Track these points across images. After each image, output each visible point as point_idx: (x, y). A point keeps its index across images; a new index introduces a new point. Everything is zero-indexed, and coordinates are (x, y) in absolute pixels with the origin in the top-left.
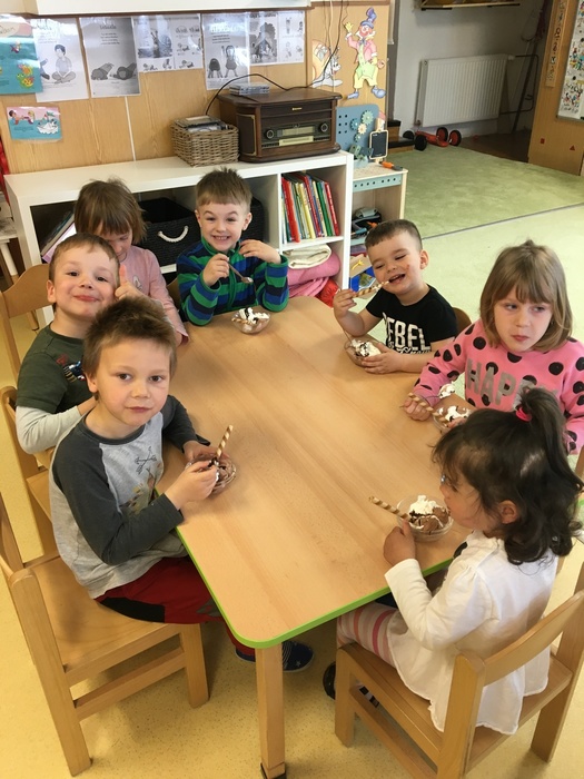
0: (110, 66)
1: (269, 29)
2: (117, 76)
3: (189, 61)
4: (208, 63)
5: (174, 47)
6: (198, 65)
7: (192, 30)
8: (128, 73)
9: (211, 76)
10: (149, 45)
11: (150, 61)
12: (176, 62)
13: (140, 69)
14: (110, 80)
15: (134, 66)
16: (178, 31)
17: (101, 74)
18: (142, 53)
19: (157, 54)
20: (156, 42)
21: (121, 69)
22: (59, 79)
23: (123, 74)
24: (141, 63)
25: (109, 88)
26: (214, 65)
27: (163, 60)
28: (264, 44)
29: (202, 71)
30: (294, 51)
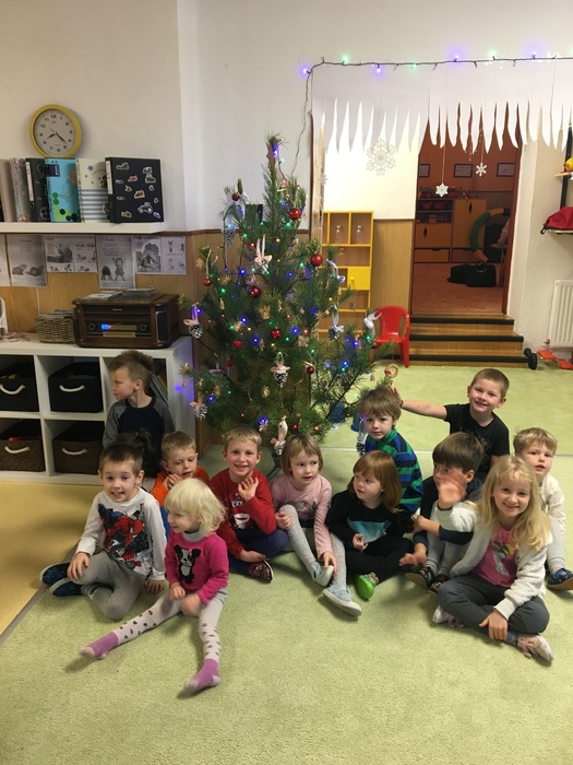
0: (25, 266)
1: (152, 248)
2: (30, 273)
3: (86, 266)
4: (101, 269)
5: (74, 256)
6: (93, 269)
7: (88, 245)
8: (39, 272)
9: (103, 278)
10: (56, 254)
11: (55, 265)
12: (74, 268)
13: (48, 270)
14: (25, 276)
15: (43, 267)
16: (77, 245)
17: (19, 271)
18: (51, 259)
19: (61, 260)
20: (61, 252)
21: (33, 269)
23: (35, 272)
24: (49, 266)
25: (24, 281)
26: (106, 272)
27: (65, 264)
28: (149, 258)
29: (96, 275)
30: (176, 264)
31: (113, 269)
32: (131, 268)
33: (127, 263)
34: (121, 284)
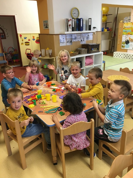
0: (69, 41)
1: (88, 35)
2: (70, 42)
5: (77, 38)
6: (80, 40)
8: (71, 42)
10: (74, 38)
11: (74, 40)
12: (77, 40)
13: (73, 41)
14: (69, 43)
15: (72, 41)
16: (77, 36)
17: (68, 42)
18: (73, 39)
22: (63, 43)
24: (73, 40)
25: (69, 44)
26: (82, 40)
27: (75, 40)
28: (88, 37)
29: (80, 41)
30: (91, 38)
32: (85, 39)
34: (84, 43)
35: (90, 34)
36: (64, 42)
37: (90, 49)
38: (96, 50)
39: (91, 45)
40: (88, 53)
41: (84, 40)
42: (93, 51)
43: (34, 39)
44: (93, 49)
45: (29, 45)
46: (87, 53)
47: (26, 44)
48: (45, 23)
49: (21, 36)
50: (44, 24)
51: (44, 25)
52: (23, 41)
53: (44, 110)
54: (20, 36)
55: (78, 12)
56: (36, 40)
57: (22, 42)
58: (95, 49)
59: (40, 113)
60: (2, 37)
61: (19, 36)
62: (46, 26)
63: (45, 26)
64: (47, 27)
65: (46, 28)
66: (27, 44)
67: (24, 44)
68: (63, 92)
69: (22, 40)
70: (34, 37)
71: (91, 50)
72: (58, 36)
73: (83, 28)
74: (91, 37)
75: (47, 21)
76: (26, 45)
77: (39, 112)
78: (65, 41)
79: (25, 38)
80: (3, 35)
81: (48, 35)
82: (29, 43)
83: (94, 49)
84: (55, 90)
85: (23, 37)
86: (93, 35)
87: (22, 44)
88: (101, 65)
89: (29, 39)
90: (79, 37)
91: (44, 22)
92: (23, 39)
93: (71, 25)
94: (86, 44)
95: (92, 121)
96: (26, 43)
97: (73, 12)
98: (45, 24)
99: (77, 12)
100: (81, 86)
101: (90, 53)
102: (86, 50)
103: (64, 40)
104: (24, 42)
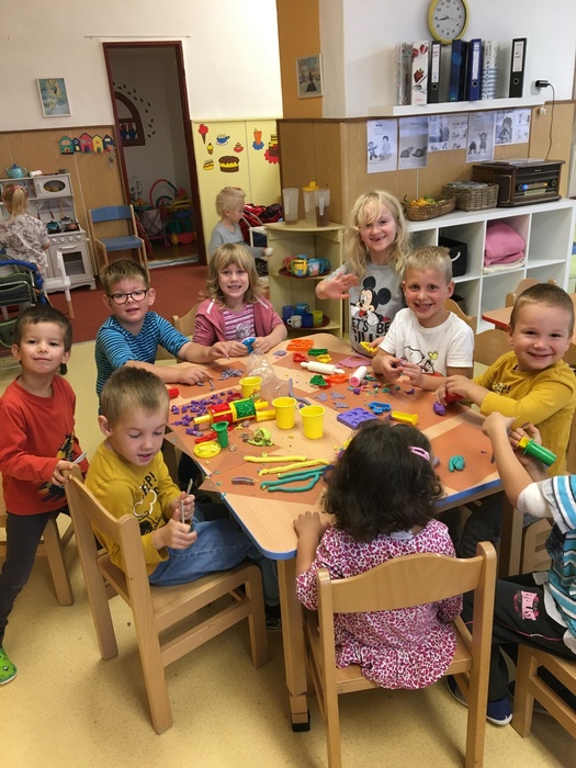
0: (412, 148)
1: (508, 121)
2: (415, 155)
3: (458, 143)
4: (469, 145)
5: (451, 135)
6: (463, 146)
7: (462, 124)
8: (422, 153)
9: (470, 153)
10: (437, 135)
11: (436, 145)
12: (450, 145)
13: (429, 150)
14: (411, 157)
15: (426, 148)
16: (454, 124)
17: (406, 154)
18: (433, 140)
19: (440, 140)
20: (441, 132)
21: (418, 150)
22: (382, 157)
23: (419, 154)
24: (430, 145)
25: (409, 164)
26: (473, 146)
27: (443, 143)
28: (505, 130)
29: (465, 150)
30: (522, 134)
31: (478, 143)
32: (492, 141)
33: (489, 137)
34: (483, 156)
35: (517, 113)
36: (390, 155)
37: (512, 186)
38: (543, 192)
39: (520, 168)
40: (500, 206)
41: (483, 146)
42: (526, 194)
43: (258, 145)
44: (526, 187)
45: (236, 169)
46: (498, 207)
47: (223, 165)
48: (305, 68)
49: (203, 130)
50: (302, 72)
51: (303, 79)
52: (210, 152)
53: (261, 473)
54: (200, 131)
55: (461, 12)
56: (266, 147)
57: (209, 157)
58: (536, 185)
59: (238, 486)
60: (128, 137)
61: (195, 129)
62: (309, 82)
63: (306, 85)
64: (312, 88)
65: (308, 90)
66: (228, 165)
67: (217, 165)
68: (357, 393)
69: (210, 148)
70: (258, 134)
71: (517, 189)
72: (360, 125)
73: (481, 88)
74: (520, 130)
75: (315, 60)
76: (223, 169)
77: (234, 483)
78: (393, 150)
79: (222, 140)
80: (134, 127)
81: (316, 125)
82: (236, 160)
83: (531, 186)
84: (325, 377)
85: (211, 136)
86: (530, 119)
87: (209, 164)
88: (564, 263)
89: (238, 145)
90: (461, 130)
91: (302, 63)
92: (214, 142)
93: (426, 73)
94: (492, 161)
95: (482, 553)
96: (224, 160)
97: (439, 10)
98: (307, 74)
99: (455, 13)
100: (450, 365)
101: (511, 206)
102: (493, 190)
103: (389, 147)
104: (216, 157)
